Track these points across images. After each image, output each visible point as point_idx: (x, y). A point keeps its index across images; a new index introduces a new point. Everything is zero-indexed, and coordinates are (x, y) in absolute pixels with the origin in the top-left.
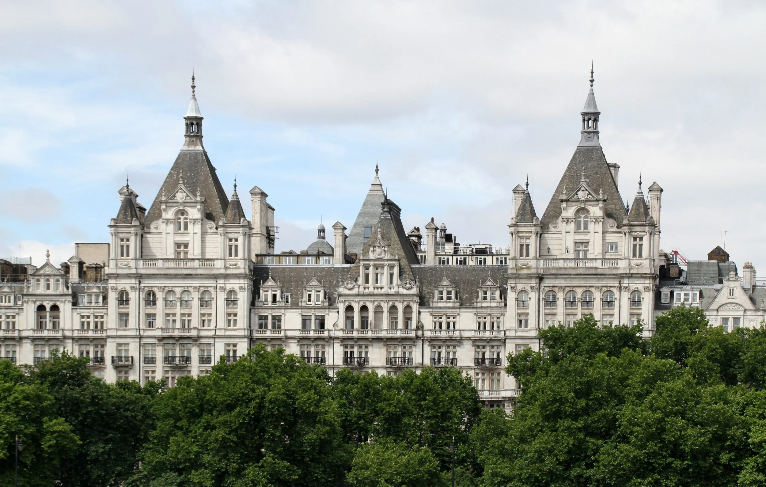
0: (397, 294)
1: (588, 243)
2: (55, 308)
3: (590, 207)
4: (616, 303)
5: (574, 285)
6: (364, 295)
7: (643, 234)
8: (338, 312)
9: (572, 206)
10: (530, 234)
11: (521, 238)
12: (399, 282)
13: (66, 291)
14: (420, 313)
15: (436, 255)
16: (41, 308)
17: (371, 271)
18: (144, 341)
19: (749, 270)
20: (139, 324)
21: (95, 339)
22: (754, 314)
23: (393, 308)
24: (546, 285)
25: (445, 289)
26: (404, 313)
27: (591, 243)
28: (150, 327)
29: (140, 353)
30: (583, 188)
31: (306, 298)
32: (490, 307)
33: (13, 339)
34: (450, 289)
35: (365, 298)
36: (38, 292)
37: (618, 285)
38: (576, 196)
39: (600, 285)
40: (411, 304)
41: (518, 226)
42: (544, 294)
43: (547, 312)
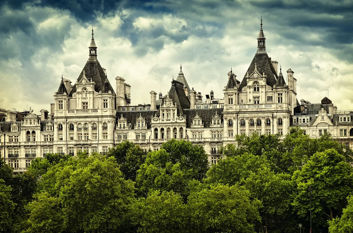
0: (176, 122)
1: (259, 97)
2: (34, 132)
3: (259, 81)
4: (271, 124)
5: (252, 116)
6: (162, 123)
7: (282, 92)
8: (151, 131)
9: (252, 80)
10: (233, 94)
11: (229, 95)
12: (177, 117)
13: (38, 125)
14: (186, 131)
15: (195, 104)
16: (28, 133)
17: (165, 112)
18: (69, 146)
19: (331, 107)
20: (67, 139)
21: (49, 146)
22: (333, 127)
23: (175, 129)
24: (240, 117)
25: (197, 120)
26: (180, 131)
27: (260, 97)
28: (71, 140)
29: (67, 151)
30: (256, 72)
31: (137, 125)
32: (217, 127)
33: (17, 146)
34: (199, 119)
35: (163, 125)
36: (27, 126)
37: (272, 116)
38: (253, 76)
39: (264, 116)
40: (183, 127)
41: (227, 90)
42: (240, 121)
43: (241, 129)
